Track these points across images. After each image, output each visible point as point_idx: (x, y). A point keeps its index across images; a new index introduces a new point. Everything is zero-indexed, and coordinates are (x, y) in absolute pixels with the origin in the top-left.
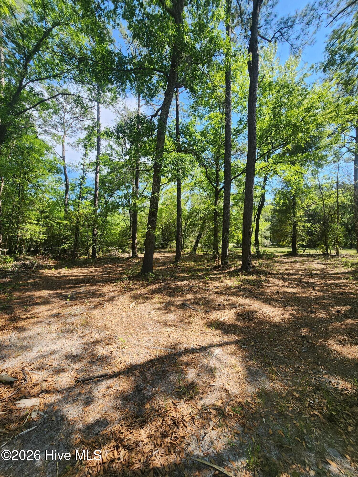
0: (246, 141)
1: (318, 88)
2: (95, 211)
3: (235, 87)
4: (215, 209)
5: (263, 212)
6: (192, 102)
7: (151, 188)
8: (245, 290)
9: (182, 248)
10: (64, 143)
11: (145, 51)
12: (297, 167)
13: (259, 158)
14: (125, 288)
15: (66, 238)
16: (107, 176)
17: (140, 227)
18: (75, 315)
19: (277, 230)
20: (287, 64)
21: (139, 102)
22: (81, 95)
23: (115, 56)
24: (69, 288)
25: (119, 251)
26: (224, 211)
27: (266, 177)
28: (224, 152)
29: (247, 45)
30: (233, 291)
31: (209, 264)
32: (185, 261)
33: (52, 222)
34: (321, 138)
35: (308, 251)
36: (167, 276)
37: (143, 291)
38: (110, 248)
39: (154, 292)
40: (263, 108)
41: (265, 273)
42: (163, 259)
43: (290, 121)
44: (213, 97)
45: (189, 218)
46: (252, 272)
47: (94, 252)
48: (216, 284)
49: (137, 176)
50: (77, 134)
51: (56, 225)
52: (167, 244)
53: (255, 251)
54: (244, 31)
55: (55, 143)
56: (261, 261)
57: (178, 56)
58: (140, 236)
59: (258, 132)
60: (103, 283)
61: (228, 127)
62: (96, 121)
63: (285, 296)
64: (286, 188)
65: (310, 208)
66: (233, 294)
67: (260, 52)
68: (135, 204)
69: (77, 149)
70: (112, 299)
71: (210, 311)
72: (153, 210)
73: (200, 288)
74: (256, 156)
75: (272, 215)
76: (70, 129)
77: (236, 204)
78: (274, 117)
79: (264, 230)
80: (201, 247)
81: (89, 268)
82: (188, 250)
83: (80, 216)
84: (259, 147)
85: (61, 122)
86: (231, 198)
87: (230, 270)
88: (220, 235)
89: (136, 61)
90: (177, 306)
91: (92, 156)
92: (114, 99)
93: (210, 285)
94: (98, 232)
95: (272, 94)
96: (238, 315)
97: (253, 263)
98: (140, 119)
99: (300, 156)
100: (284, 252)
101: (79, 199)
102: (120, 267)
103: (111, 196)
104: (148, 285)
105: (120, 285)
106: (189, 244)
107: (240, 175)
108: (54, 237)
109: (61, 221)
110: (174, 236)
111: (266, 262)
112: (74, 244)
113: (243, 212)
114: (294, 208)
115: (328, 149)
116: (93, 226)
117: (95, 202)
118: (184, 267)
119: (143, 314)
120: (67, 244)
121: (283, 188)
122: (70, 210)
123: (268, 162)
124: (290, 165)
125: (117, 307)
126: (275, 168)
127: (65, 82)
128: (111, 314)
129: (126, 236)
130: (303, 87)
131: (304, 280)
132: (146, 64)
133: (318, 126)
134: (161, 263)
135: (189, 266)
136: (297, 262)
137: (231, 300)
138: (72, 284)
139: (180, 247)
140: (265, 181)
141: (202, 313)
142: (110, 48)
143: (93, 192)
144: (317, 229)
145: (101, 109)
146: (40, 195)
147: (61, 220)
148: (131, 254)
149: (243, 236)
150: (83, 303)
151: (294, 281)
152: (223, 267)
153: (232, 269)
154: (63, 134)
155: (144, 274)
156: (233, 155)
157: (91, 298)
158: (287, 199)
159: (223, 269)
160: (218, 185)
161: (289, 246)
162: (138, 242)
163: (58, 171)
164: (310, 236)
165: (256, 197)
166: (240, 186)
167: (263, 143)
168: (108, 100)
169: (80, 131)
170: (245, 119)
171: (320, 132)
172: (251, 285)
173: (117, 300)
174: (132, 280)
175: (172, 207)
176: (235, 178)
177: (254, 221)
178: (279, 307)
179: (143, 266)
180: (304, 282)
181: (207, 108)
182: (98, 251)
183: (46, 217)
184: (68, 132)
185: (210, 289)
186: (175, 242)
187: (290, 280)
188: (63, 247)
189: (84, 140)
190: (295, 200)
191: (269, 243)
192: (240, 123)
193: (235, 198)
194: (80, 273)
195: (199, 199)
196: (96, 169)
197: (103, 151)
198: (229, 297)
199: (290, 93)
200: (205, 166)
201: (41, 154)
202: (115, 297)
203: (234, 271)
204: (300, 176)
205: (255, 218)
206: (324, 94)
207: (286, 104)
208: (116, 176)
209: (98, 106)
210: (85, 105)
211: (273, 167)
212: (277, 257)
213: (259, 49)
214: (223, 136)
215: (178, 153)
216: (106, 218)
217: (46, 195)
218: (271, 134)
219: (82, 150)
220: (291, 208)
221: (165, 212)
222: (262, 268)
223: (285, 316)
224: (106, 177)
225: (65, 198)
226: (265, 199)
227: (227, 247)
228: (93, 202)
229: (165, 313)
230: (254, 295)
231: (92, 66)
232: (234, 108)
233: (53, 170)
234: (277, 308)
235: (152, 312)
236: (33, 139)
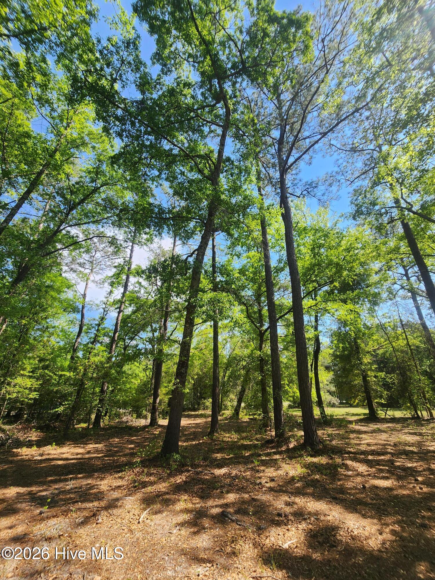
0: (289, 278)
1: (353, 231)
2: (109, 359)
3: (270, 231)
4: (260, 355)
5: (320, 358)
6: (229, 243)
7: (182, 329)
8: (314, 483)
9: (220, 409)
10: (89, 281)
11: (183, 203)
12: (350, 306)
13: (306, 296)
14: (135, 481)
15: (64, 397)
16: (131, 315)
17: (164, 380)
18: (50, 538)
19: (342, 382)
20: (318, 212)
21: (175, 243)
22: (116, 237)
23: (155, 207)
24: (52, 482)
25: (132, 416)
26: (272, 358)
27: (316, 317)
28: (265, 289)
29: (278, 199)
30: (297, 485)
31: (258, 436)
32: (224, 431)
33: (51, 374)
34: (369, 275)
35: (391, 413)
36: (198, 459)
37: (162, 487)
38: (121, 411)
39: (178, 489)
40: (302, 248)
41: (340, 451)
42: (194, 427)
43: (331, 261)
44: (250, 238)
45: (227, 367)
46: (320, 450)
47: (98, 417)
48: (270, 472)
49: (166, 315)
50: (105, 271)
51: (55, 377)
52: (199, 404)
53: (319, 413)
54: (274, 189)
55: (79, 280)
56: (330, 431)
57: (215, 208)
58: (164, 392)
59: (300, 270)
60: (103, 472)
61: (267, 267)
62: (127, 259)
63: (376, 495)
64: (343, 329)
65: (378, 352)
66: (299, 492)
67: (291, 204)
68: (161, 351)
69: (102, 286)
70: (112, 505)
71: (265, 529)
72: (184, 359)
73: (247, 480)
74: (302, 294)
75: (332, 361)
76: (99, 267)
77: (286, 348)
78: (314, 256)
79: (326, 382)
80: (245, 408)
81: (86, 444)
82: (228, 413)
83: (90, 366)
84: (304, 285)
85: (90, 260)
86: (279, 340)
87: (288, 446)
88: (270, 390)
89: (174, 210)
90: (213, 517)
91: (118, 294)
92: (150, 240)
93: (261, 474)
94: (108, 388)
95: (309, 237)
96: (311, 536)
97: (320, 433)
98: (175, 259)
99: (351, 294)
100: (359, 415)
101: (92, 343)
102: (132, 442)
103: (132, 339)
104: (170, 475)
105: (129, 476)
106: (229, 404)
107: (286, 314)
108: (48, 395)
109: (63, 373)
110: (209, 392)
111: (337, 432)
112: (73, 406)
113: (295, 358)
114: (358, 352)
115: (379, 286)
116: (104, 379)
117: (112, 347)
118: (223, 441)
119: (159, 536)
120: (63, 405)
121: (340, 328)
122: (78, 357)
123: (316, 300)
124: (342, 304)
125: (119, 520)
126: (325, 306)
127: (103, 227)
128: (107, 537)
129: (145, 393)
130: (338, 231)
131: (398, 464)
132: (184, 214)
133: (362, 264)
134: (190, 434)
135: (230, 440)
136: (379, 431)
137: (297, 504)
138: (56, 475)
139: (217, 408)
140: (316, 321)
141: (253, 532)
142: (151, 200)
143: (111, 334)
144: (394, 380)
145: (134, 249)
146: (45, 339)
147: (63, 371)
148: (149, 421)
149: (300, 392)
150: (65, 513)
151: (384, 466)
152: (278, 441)
153: (291, 446)
154: (90, 271)
155: (165, 456)
156: (276, 292)
157: (81, 502)
158: (346, 343)
159: (279, 445)
160: (262, 325)
161: (364, 406)
162: (160, 401)
163: (75, 310)
164: (388, 391)
165: (309, 339)
166: (287, 326)
167: (307, 281)
168: (143, 241)
169: (109, 268)
170: (285, 258)
171: (366, 269)
172: (322, 473)
173: (121, 506)
174: (147, 467)
175: (207, 352)
176: (281, 317)
177: (312, 371)
178: (372, 517)
179: (165, 442)
180: (399, 467)
181: (244, 248)
182: (103, 416)
183: (46, 367)
184: (94, 270)
185: (263, 482)
186: (211, 400)
187: (378, 463)
188: (57, 410)
189: (112, 277)
190: (357, 342)
191: (335, 400)
192: (280, 261)
193: (283, 341)
194: (72, 454)
195: (240, 341)
196: (120, 308)
197: (130, 288)
198: (293, 498)
199: (326, 236)
200: (245, 305)
201: (59, 292)
202: (117, 500)
203: (295, 448)
204: (356, 316)
205: (311, 365)
206: (360, 237)
207: (324, 245)
208: (142, 315)
209: (132, 246)
210: (119, 246)
211: (323, 305)
212: (351, 422)
213: (290, 202)
214: (264, 274)
215: (215, 293)
216: (122, 368)
217: (52, 339)
218: (314, 272)
219: (107, 287)
220: (354, 352)
221: (197, 358)
222: (334, 442)
223: (384, 536)
224: (129, 317)
225: (76, 341)
226: (321, 341)
227: (281, 409)
228: (110, 347)
229: (195, 533)
230: (330, 494)
231: (132, 215)
232: (272, 248)
233: (70, 309)
234: (369, 520)
235: (175, 531)
236: (56, 277)
